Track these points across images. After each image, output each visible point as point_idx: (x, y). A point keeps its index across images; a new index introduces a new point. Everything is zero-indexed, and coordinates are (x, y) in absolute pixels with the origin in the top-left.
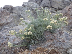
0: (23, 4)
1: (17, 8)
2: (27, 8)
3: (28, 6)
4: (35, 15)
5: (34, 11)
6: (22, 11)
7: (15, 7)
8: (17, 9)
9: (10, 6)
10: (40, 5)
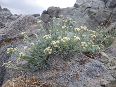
0: (75, 4)
1: (65, 10)
2: (80, 10)
3: (84, 6)
4: (92, 22)
5: (92, 14)
6: (72, 15)
7: (63, 9)
8: (65, 12)
9: (56, 8)
10: (106, 4)
